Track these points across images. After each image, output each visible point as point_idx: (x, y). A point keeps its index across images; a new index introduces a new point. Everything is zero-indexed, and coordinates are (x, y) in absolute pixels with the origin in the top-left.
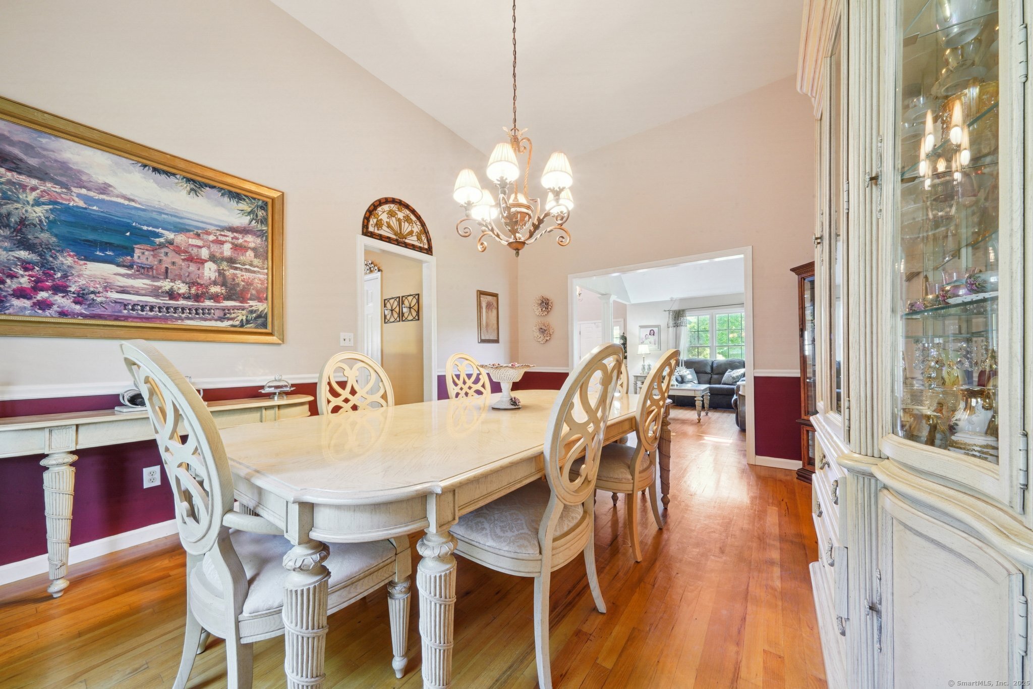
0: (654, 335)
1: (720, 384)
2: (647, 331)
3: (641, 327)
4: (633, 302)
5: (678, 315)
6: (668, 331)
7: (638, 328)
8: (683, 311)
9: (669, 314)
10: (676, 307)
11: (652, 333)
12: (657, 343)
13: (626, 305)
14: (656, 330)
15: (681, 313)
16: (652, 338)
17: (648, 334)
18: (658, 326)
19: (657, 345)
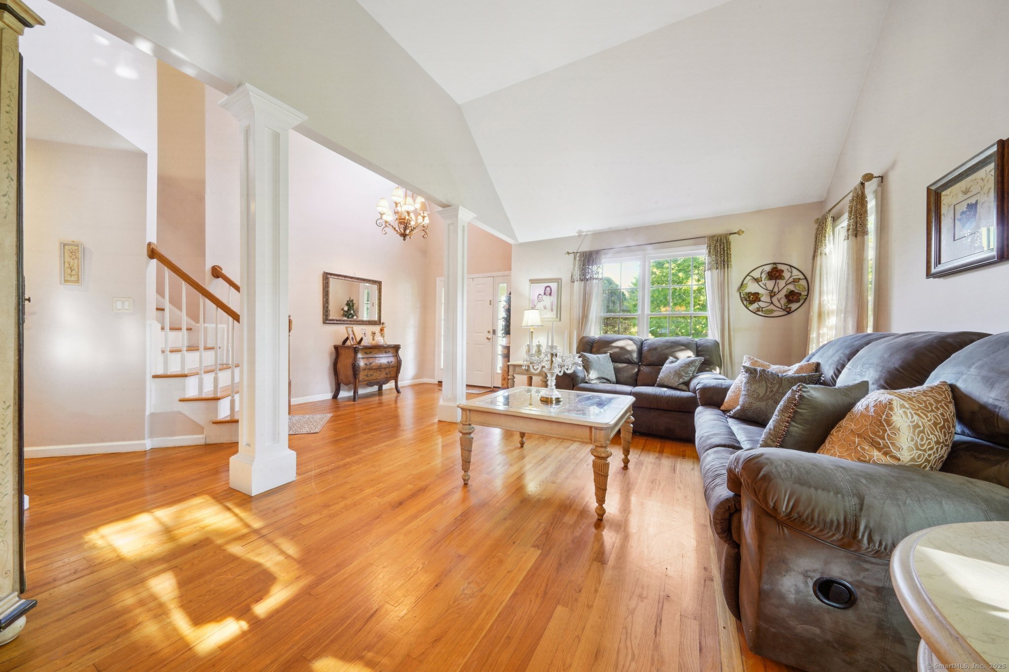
0: (550, 294)
1: (653, 385)
2: (540, 288)
3: (533, 281)
4: (522, 239)
5: (588, 259)
6: (572, 288)
7: (528, 283)
8: (597, 252)
9: (575, 259)
10: (586, 248)
11: (548, 292)
12: (555, 308)
13: (511, 245)
14: (554, 286)
15: (594, 256)
16: (548, 301)
17: (543, 294)
18: (558, 281)
19: (555, 312)
